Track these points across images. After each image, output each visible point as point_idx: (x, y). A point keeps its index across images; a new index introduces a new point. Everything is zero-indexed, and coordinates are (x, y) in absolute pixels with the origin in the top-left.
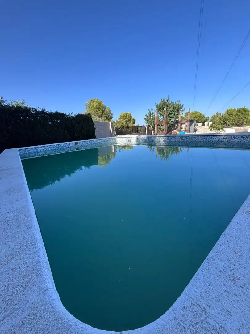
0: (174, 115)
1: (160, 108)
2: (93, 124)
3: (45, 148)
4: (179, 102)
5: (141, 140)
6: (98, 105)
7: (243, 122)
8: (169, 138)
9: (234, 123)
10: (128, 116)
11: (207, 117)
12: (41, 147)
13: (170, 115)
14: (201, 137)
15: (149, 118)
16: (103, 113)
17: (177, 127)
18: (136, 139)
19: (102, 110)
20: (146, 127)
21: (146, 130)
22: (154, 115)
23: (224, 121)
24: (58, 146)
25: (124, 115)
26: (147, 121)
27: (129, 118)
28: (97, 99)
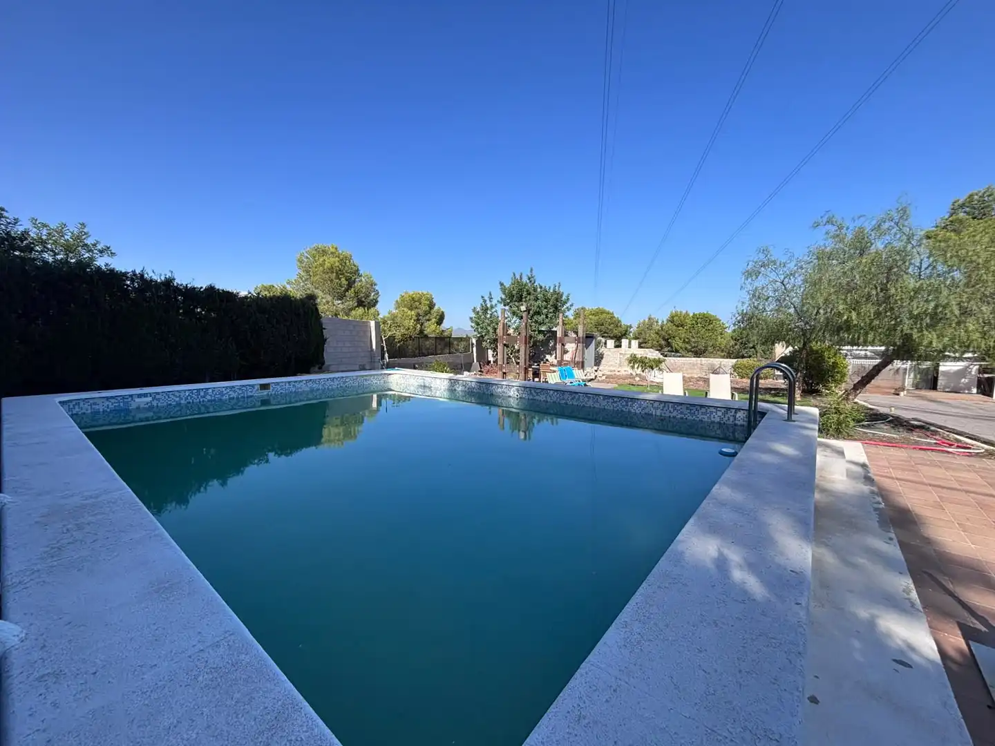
0: (547, 317)
1: (511, 296)
2: (321, 325)
3: (157, 397)
4: (559, 287)
5: (459, 388)
6: (337, 264)
7: (706, 347)
8: (531, 390)
9: (687, 346)
10: (423, 301)
11: (627, 327)
12: (145, 395)
13: (535, 317)
14: (604, 399)
15: (483, 316)
16: (350, 286)
17: (554, 348)
18: (446, 383)
19: (346, 280)
20: (474, 341)
21: (475, 349)
22: (496, 311)
23: (666, 340)
24: (202, 394)
25: (413, 298)
26: (478, 324)
27: (424, 308)
28: (336, 249)
